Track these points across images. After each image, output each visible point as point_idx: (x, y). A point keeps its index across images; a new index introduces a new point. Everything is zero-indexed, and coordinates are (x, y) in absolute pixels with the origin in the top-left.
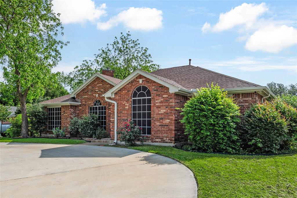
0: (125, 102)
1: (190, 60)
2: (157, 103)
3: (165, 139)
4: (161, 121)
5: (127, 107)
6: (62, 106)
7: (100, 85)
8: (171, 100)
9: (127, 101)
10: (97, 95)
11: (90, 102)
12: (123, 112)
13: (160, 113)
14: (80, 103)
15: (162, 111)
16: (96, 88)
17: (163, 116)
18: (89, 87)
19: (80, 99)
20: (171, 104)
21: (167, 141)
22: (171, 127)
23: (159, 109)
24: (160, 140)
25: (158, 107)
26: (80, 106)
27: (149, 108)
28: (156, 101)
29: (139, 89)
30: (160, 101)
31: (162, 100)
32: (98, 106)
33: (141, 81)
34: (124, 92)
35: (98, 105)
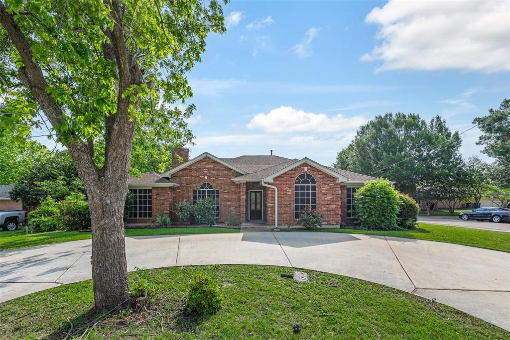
0: (287, 188)
1: (272, 151)
2: (323, 190)
3: (331, 222)
4: (327, 206)
5: (290, 193)
6: (153, 188)
7: (210, 166)
8: (337, 189)
9: (290, 187)
10: (206, 178)
11: (194, 185)
12: (285, 198)
13: (326, 199)
14: (179, 185)
15: (328, 198)
16: (205, 169)
17: (329, 202)
18: (193, 167)
19: (178, 180)
20: (337, 192)
21: (333, 223)
22: (337, 212)
23: (325, 196)
24: (326, 223)
25: (324, 194)
26: (179, 188)
27: (314, 195)
28: (322, 189)
29: (302, 176)
30: (326, 188)
31: (328, 188)
32: (206, 190)
33: (306, 169)
34: (285, 177)
35: (207, 188)
